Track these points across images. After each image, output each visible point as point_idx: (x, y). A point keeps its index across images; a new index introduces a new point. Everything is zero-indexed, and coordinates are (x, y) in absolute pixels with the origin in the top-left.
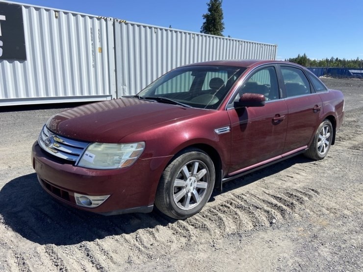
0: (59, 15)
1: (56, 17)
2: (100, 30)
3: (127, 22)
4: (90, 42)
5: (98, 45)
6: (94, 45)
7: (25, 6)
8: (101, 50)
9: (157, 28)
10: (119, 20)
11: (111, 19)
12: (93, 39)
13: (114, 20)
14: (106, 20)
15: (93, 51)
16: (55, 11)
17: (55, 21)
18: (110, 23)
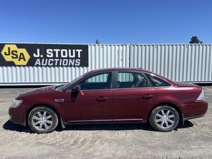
0: (103, 47)
1: (102, 48)
2: (122, 51)
3: (138, 44)
4: (117, 57)
5: (121, 57)
6: (118, 58)
7: (89, 45)
8: (122, 60)
9: (157, 45)
10: (133, 44)
11: (128, 45)
12: (118, 55)
13: (130, 45)
14: (126, 45)
15: (118, 61)
16: (102, 45)
17: (101, 49)
18: (128, 47)
